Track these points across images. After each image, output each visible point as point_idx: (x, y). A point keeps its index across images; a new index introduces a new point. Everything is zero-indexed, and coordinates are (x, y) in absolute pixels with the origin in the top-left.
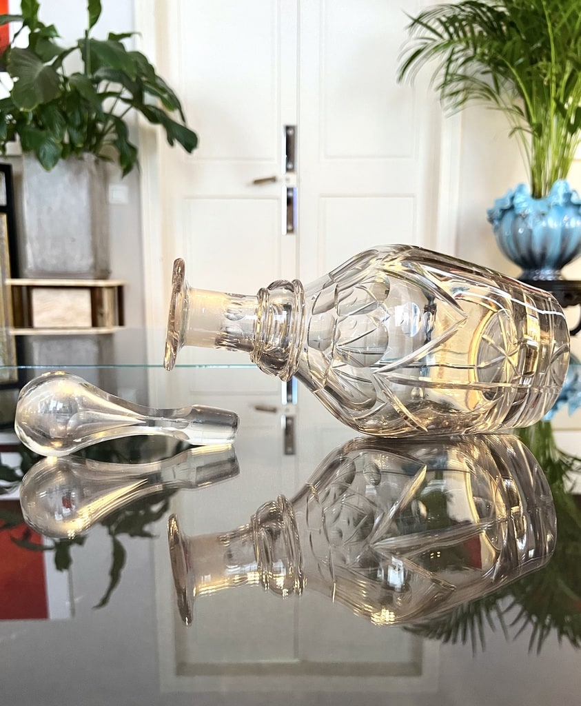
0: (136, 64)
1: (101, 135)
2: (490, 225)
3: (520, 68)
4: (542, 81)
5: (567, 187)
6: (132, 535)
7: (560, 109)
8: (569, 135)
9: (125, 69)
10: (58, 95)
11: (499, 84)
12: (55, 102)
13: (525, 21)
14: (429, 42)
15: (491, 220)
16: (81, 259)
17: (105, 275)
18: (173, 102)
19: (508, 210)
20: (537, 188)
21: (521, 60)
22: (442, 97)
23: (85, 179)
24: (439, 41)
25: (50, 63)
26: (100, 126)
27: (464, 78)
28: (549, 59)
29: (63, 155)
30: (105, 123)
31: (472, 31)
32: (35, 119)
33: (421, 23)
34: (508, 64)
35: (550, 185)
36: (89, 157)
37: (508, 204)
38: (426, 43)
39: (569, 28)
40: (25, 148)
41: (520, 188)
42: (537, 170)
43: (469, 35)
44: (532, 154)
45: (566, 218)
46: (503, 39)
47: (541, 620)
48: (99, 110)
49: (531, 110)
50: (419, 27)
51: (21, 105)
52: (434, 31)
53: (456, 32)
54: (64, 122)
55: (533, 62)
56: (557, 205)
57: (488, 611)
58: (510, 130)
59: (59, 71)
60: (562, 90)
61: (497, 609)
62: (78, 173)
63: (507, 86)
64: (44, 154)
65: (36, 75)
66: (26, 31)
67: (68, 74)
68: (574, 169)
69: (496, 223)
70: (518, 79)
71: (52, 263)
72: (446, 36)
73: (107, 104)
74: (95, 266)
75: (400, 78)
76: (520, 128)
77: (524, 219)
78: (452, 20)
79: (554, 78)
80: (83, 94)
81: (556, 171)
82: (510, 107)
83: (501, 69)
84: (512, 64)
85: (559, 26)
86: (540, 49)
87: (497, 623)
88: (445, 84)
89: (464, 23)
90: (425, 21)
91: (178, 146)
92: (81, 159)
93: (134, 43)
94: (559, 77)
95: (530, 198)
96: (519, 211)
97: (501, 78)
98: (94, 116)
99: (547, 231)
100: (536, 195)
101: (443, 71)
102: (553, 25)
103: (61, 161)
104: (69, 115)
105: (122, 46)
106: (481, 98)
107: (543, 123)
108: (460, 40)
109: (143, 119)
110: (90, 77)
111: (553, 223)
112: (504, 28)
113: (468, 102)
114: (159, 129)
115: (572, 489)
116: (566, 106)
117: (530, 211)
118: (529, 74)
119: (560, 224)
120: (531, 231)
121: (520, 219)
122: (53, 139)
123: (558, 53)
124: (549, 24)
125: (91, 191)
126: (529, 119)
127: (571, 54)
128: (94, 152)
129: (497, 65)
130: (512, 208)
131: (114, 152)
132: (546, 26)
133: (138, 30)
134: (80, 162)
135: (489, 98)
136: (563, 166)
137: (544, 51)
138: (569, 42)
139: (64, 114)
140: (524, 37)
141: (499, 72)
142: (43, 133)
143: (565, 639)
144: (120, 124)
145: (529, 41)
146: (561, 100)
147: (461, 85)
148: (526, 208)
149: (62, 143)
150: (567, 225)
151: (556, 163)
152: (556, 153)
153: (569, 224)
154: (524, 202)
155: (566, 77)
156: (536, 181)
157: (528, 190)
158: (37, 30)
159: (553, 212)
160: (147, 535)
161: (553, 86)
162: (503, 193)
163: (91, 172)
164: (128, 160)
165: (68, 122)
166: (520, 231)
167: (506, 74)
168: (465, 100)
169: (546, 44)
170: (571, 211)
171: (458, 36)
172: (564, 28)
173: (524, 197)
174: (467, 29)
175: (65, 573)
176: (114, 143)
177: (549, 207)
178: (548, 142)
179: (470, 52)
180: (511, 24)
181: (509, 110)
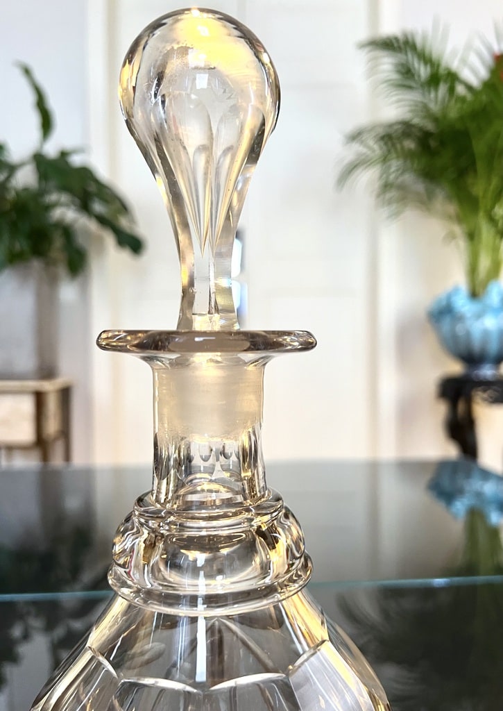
18: (124, 208)
23: (33, 283)
33: (358, 141)
35: (485, 285)
37: (444, 303)
42: (473, 270)
43: (400, 150)
73: (56, 214)
74: (40, 368)
77: (461, 320)
92: (30, 267)
95: (467, 299)
99: (484, 331)
125: (38, 295)
131: (62, 256)
144: (67, 231)
157: (464, 291)
164: (77, 263)
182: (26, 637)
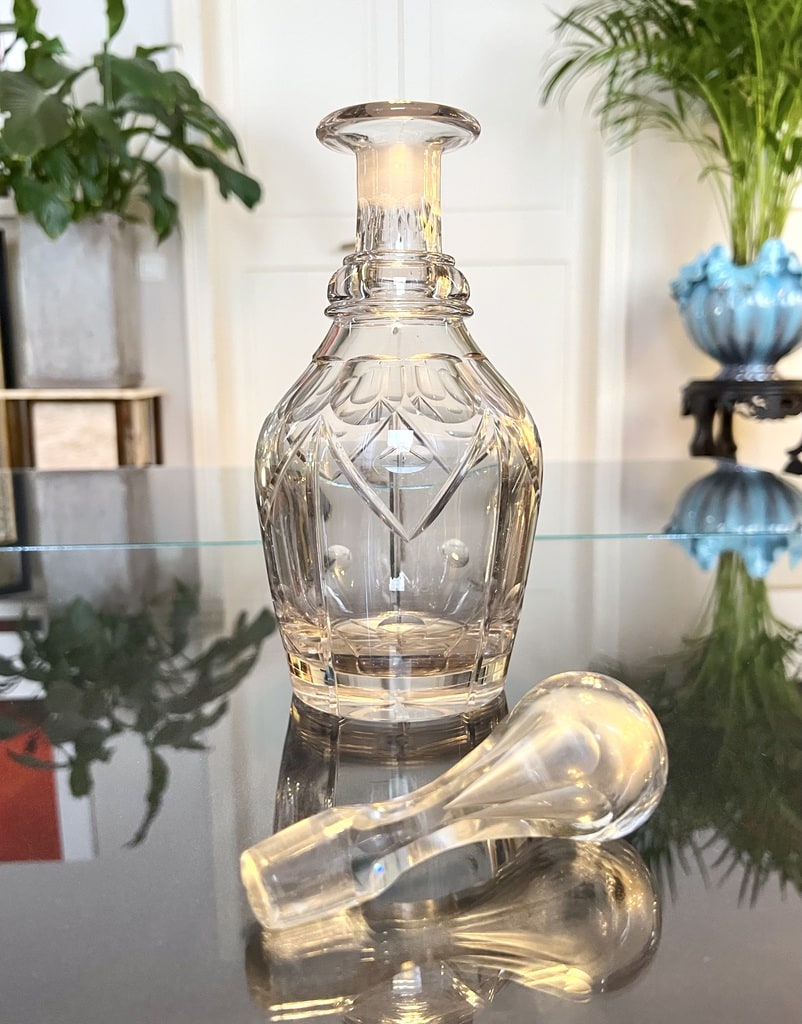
0: (174, 88)
1: (126, 188)
2: (674, 305)
3: (713, 84)
4: (744, 102)
5: (782, 248)
6: (178, 747)
7: (770, 139)
8: (783, 175)
9: (159, 96)
10: (67, 134)
11: (684, 106)
12: (62, 143)
13: (720, 18)
14: (584, 49)
15: (676, 296)
16: (101, 360)
17: (134, 382)
18: (228, 140)
19: (699, 281)
20: (740, 250)
21: (714, 73)
22: (604, 125)
23: (105, 249)
24: (599, 48)
25: (55, 90)
26: (126, 175)
27: (634, 97)
28: (754, 71)
29: (75, 217)
30: (132, 170)
31: (644, 31)
32: (36, 168)
33: (573, 24)
34: (696, 78)
35: (758, 245)
36: (110, 219)
37: (699, 274)
38: (578, 51)
39: (781, 25)
40: (21, 208)
41: (716, 251)
42: (740, 225)
43: (640, 38)
44: (732, 204)
45: (780, 293)
46: (689, 42)
47: (756, 859)
48: (124, 154)
49: (730, 142)
50: (569, 28)
51: (15, 149)
52: (590, 33)
53: (622, 34)
54: (77, 172)
55: (731, 75)
56: (768, 276)
57: (680, 848)
58: (700, 171)
59: (67, 100)
60: (772, 114)
61: (693, 845)
62: (95, 240)
63: (696, 109)
64: (49, 217)
65: (35, 107)
66: (21, 46)
67: (80, 104)
68: (791, 222)
69: (683, 300)
70: (711, 100)
71: (61, 366)
72: (608, 40)
73: (134, 145)
74: (121, 370)
75: (545, 100)
76: (715, 168)
77: (721, 295)
78: (617, 17)
79: (761, 98)
80: (101, 132)
81: (766, 226)
82: (701, 138)
83: (686, 84)
84: (702, 77)
85: (766, 24)
86: (741, 57)
87: (693, 863)
88: (608, 106)
89: (633, 21)
90: (577, 19)
91: (235, 201)
92: (100, 221)
93: (172, 59)
94: (769, 95)
95: (730, 265)
96: (715, 283)
97: (687, 97)
98: (117, 161)
99: (755, 311)
100: (739, 260)
101: (604, 88)
102: (759, 24)
103: (72, 226)
104: (82, 161)
105: (153, 64)
106: (658, 127)
107: (746, 161)
108: (628, 48)
109: (185, 163)
110: (111, 107)
111: (763, 299)
112: (690, 27)
113: (641, 133)
114: (208, 177)
115: (797, 674)
116: (779, 136)
117: (731, 283)
118: (727, 92)
119: (773, 301)
120: (731, 313)
121: (716, 296)
122: (59, 196)
123: (767, 63)
124: (753, 22)
125: (114, 266)
126: (727, 154)
127: (786, 64)
128: (119, 211)
129: (681, 79)
130: (705, 279)
131: (145, 211)
132: (749, 25)
133: (177, 40)
134: (97, 226)
135: (669, 127)
136: (777, 218)
137: (746, 61)
138: (781, 46)
139: (75, 160)
140: (717, 39)
141: (684, 88)
142: (46, 187)
143: (790, 886)
144: (152, 172)
145: (725, 46)
146: (772, 128)
147: (630, 108)
148: (725, 280)
149: (74, 201)
150: (783, 303)
151: (766, 213)
152: (766, 200)
153: (786, 300)
154: (722, 271)
155: (778, 95)
156: (738, 240)
157: (727, 253)
158: (36, 45)
159: (764, 285)
160: (198, 747)
161: (760, 108)
162: (692, 258)
163: (113, 239)
164: (166, 221)
165: (80, 171)
166: (717, 312)
167: (694, 90)
168: (636, 130)
169: (749, 50)
170: (788, 283)
171: (625, 40)
172: (774, 27)
173: (722, 264)
174: (637, 29)
175: (84, 801)
176: (146, 197)
177: (757, 278)
178: (754, 186)
179: (643, 62)
180: (700, 23)
181: (698, 142)
182: (117, 728)
